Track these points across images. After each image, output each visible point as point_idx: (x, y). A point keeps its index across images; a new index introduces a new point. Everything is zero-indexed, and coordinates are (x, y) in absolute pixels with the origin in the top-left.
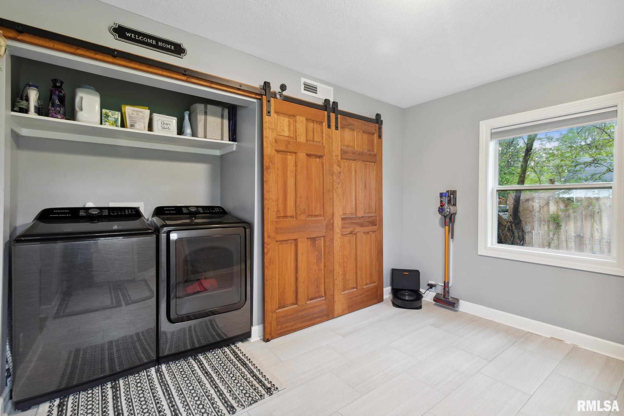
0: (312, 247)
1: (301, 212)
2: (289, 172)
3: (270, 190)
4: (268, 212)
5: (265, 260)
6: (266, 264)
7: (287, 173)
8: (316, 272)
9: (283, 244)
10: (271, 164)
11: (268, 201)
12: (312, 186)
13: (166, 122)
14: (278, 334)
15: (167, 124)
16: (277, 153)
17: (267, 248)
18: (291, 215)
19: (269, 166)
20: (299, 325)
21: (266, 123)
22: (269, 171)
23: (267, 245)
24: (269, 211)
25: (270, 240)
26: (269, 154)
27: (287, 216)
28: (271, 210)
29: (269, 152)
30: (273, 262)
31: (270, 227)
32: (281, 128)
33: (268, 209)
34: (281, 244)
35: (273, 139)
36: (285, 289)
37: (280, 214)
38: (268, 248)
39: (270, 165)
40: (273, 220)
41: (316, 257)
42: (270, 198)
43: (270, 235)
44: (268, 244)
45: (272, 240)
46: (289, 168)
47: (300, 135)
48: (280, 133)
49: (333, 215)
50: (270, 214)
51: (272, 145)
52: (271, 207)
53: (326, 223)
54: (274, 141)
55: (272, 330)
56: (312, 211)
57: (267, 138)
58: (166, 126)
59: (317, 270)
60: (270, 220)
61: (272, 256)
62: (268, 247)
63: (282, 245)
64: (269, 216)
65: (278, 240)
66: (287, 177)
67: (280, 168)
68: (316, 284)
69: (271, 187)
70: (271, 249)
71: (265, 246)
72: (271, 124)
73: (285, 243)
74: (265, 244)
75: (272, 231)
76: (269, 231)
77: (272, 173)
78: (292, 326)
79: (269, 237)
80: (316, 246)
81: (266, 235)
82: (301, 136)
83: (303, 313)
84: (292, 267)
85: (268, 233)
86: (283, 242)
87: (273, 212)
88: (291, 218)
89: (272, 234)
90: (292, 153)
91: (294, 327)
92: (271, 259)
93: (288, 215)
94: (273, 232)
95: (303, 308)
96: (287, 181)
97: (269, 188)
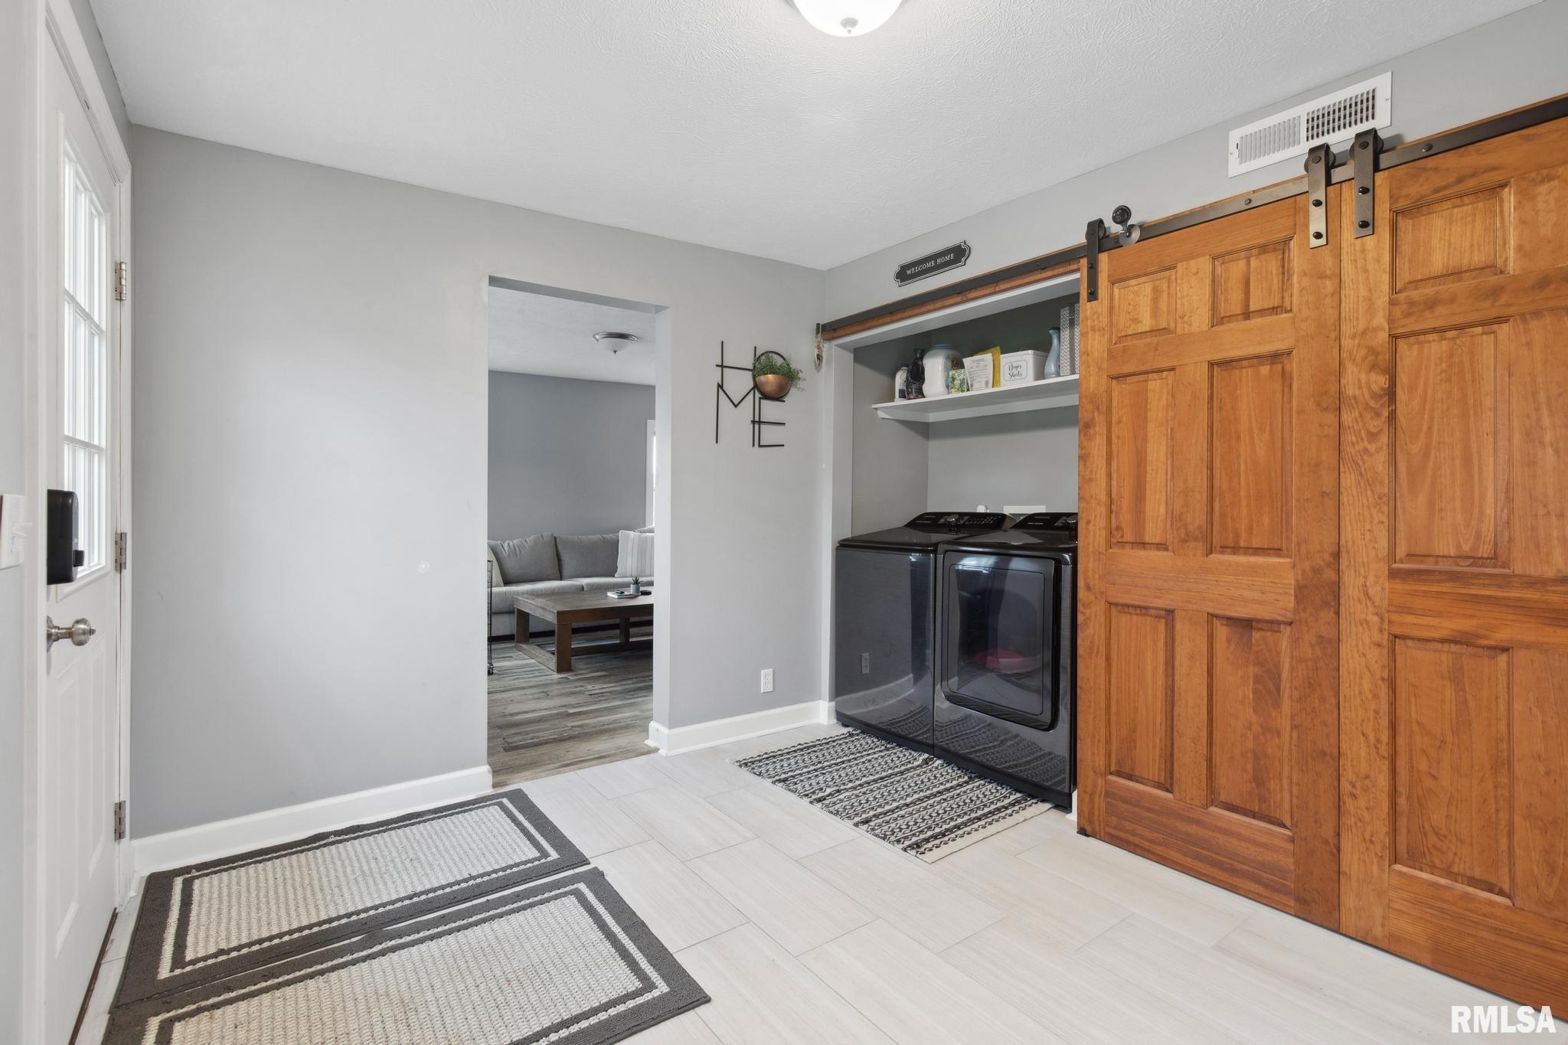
0: (1232, 647)
1: (1187, 534)
2: (1151, 426)
3: (1094, 476)
4: (1087, 529)
5: (1079, 642)
6: (1081, 651)
7: (1146, 427)
8: (1250, 729)
9: (1130, 614)
10: (1096, 414)
11: (1088, 503)
12: (1239, 457)
13: (1015, 365)
14: (1112, 836)
15: (1017, 367)
16: (1118, 382)
17: (1084, 613)
18: (1157, 542)
19: (1093, 420)
20: (1173, 855)
21: (1087, 319)
22: (1092, 431)
23: (1083, 605)
24: (1091, 527)
25: (1092, 597)
26: (1091, 390)
27: (1144, 544)
28: (1094, 525)
29: (1092, 386)
30: (1098, 653)
31: (1090, 565)
32: (1131, 317)
33: (1088, 522)
34: (1125, 613)
35: (1104, 351)
36: (1134, 732)
37: (1122, 537)
38: (1087, 615)
39: (1093, 416)
40: (1101, 550)
41: (1254, 683)
42: (1092, 497)
43: (1091, 584)
44: (1087, 605)
45: (1096, 598)
46: (1151, 415)
47: (1187, 315)
48: (1126, 332)
49: (1337, 555)
50: (1092, 533)
51: (1100, 368)
52: (1095, 517)
53: (1299, 578)
54: (1106, 355)
55: (1093, 814)
56: (1237, 535)
57: (1088, 354)
58: (1015, 372)
59: (1256, 728)
60: (1091, 549)
61: (1096, 637)
62: (1087, 612)
63: (1128, 616)
64: (1091, 540)
65: (1112, 600)
66: (1145, 439)
67: (1124, 419)
68: (1249, 767)
69: (1095, 469)
70: (1093, 618)
71: (1080, 607)
72: (1098, 317)
73: (1138, 612)
74: (1078, 603)
75: (1097, 576)
76: (1090, 573)
77: (1100, 434)
78: (1151, 841)
79: (1088, 588)
80: (1254, 648)
81: (1081, 584)
82: (1190, 317)
83: (1192, 829)
84: (1160, 683)
85: (1085, 579)
86: (1131, 610)
87: (1100, 529)
88: (1158, 549)
89: (1097, 582)
90: (1162, 371)
91: (1159, 849)
92: (1092, 642)
93: (1147, 539)
94: (1100, 578)
95: (1191, 816)
96: (1146, 451)
97: (1091, 472)
